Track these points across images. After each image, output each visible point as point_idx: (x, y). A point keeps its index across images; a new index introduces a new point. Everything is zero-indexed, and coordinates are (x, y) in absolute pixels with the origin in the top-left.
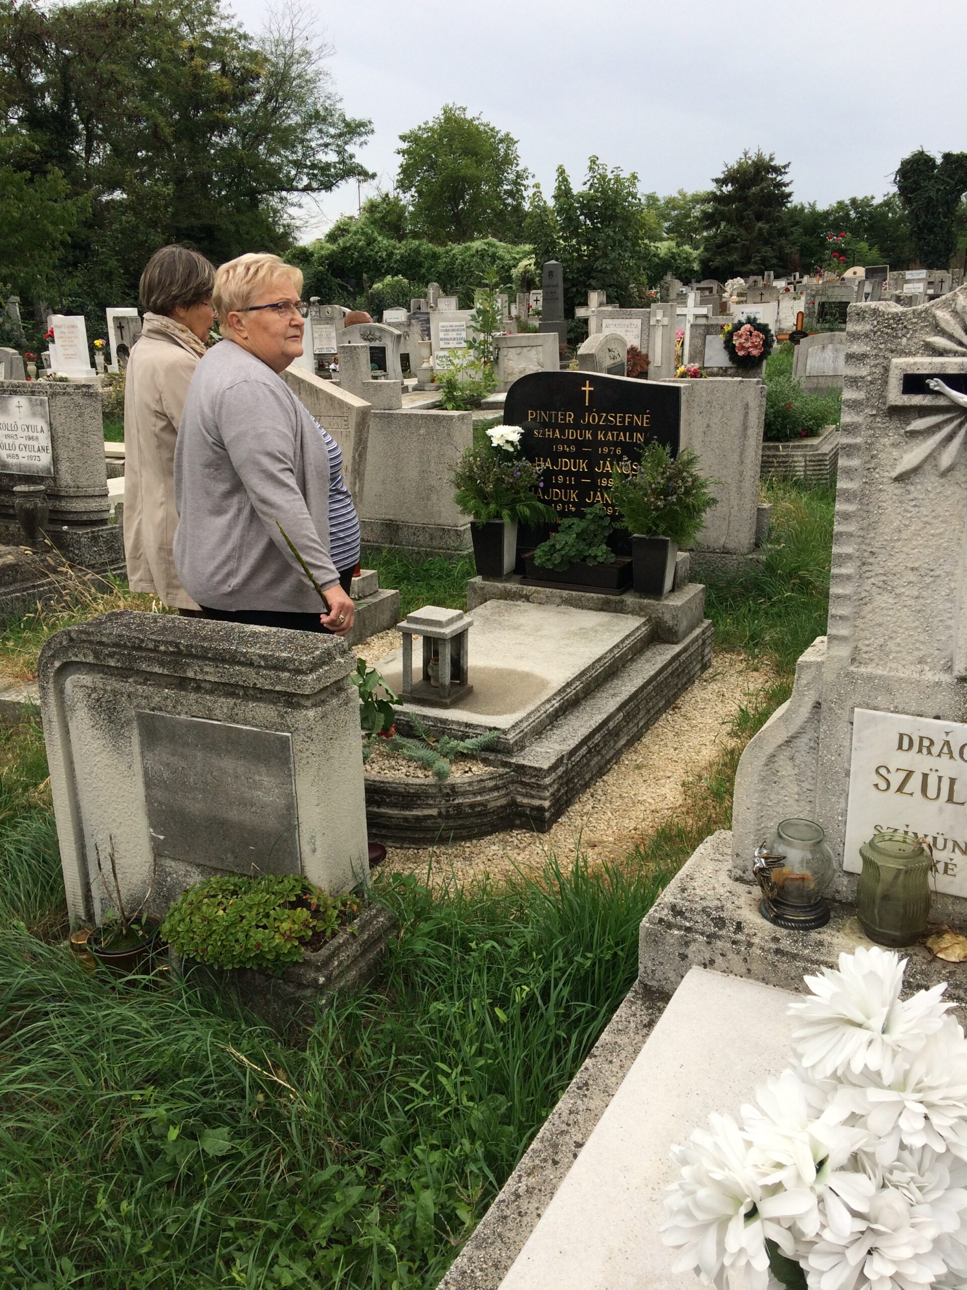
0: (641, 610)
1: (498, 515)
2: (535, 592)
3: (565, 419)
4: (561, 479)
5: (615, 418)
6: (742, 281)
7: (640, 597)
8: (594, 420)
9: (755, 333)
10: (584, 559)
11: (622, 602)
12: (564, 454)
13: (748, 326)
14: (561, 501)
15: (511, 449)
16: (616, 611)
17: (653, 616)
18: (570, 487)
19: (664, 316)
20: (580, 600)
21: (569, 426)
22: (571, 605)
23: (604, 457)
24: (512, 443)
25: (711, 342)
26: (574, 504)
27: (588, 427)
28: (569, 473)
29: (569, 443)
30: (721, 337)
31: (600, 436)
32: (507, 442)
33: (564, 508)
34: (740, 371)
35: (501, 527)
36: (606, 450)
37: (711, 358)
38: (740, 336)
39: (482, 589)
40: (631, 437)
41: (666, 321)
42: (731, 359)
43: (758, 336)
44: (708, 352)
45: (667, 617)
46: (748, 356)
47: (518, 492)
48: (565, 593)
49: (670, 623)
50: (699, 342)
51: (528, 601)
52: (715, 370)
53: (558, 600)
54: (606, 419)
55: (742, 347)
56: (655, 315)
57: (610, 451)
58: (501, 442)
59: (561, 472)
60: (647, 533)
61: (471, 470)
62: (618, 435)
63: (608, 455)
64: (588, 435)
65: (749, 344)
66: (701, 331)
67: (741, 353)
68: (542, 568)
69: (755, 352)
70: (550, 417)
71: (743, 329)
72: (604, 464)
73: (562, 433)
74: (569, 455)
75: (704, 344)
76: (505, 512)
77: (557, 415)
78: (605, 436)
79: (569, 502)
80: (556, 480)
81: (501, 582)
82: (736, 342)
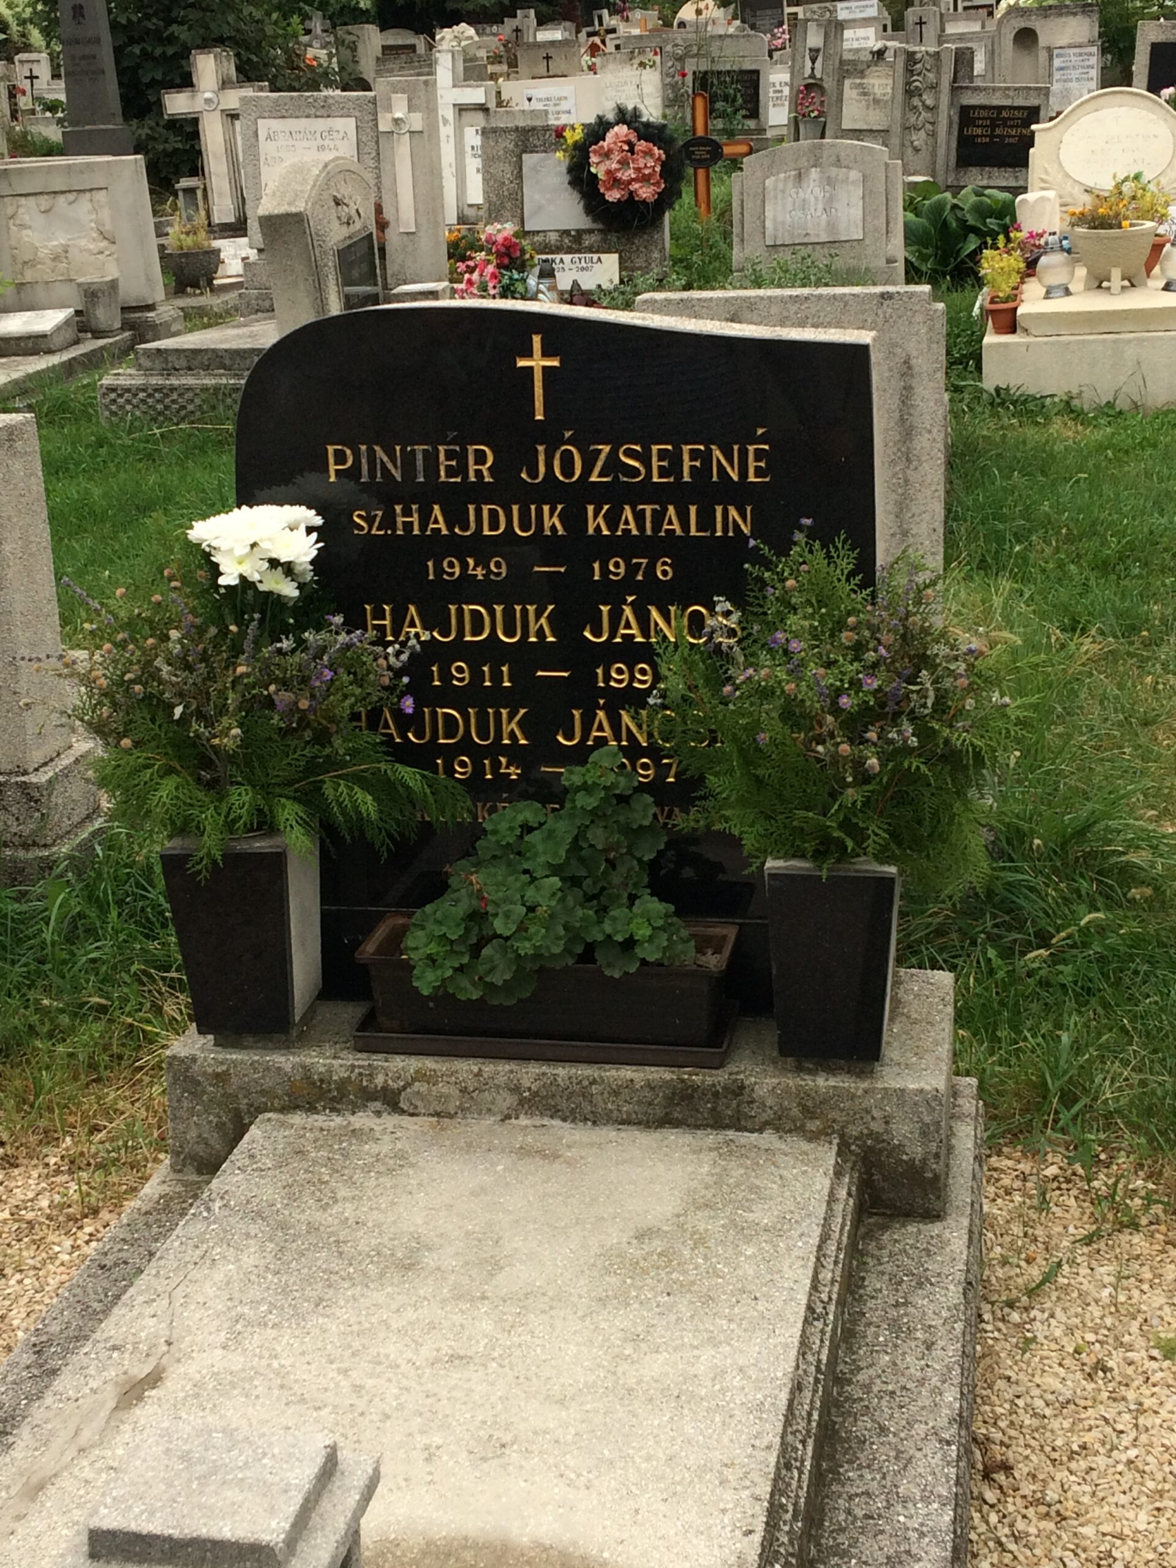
0: (809, 1113)
1: (265, 825)
2: (420, 1076)
3: (463, 470)
4: (461, 673)
5: (645, 458)
6: (471, 31)
7: (799, 1069)
8: (568, 470)
9: (641, 145)
10: (588, 954)
11: (738, 1090)
12: (466, 590)
13: (622, 130)
14: (466, 746)
15: (289, 590)
16: (717, 1123)
17: (853, 1130)
18: (498, 697)
19: (411, 108)
20: (585, 1094)
21: (479, 493)
22: (555, 1113)
23: (614, 593)
24: (288, 569)
25: (535, 169)
26: (515, 753)
27: (550, 492)
28: (492, 650)
29: (481, 548)
30: (560, 159)
31: (595, 522)
32: (274, 563)
33: (479, 770)
34: (613, 237)
35: (276, 863)
36: (618, 568)
37: (539, 209)
38: (607, 155)
39: (221, 1078)
40: (706, 521)
41: (416, 121)
42: (589, 210)
43: (648, 153)
44: (532, 196)
45: (903, 1131)
46: (631, 202)
47: (322, 737)
48: (530, 1074)
49: (916, 1151)
50: (505, 171)
51: (394, 1107)
52: (553, 237)
53: (506, 1101)
54: (613, 465)
55: (615, 182)
56: (389, 108)
57: (632, 570)
58: (254, 570)
59: (460, 649)
60: (818, 855)
61: (149, 674)
62: (659, 517)
63: (628, 584)
64: (552, 522)
65: (631, 173)
66: (507, 143)
67: (613, 196)
68: (444, 997)
69: (646, 193)
70: (408, 462)
71: (610, 136)
72: (616, 617)
73: (455, 517)
74: (486, 593)
75: (520, 176)
76: (288, 812)
77: (431, 459)
78: (613, 520)
79: (497, 748)
80: (446, 676)
81: (287, 1046)
82: (599, 169)
